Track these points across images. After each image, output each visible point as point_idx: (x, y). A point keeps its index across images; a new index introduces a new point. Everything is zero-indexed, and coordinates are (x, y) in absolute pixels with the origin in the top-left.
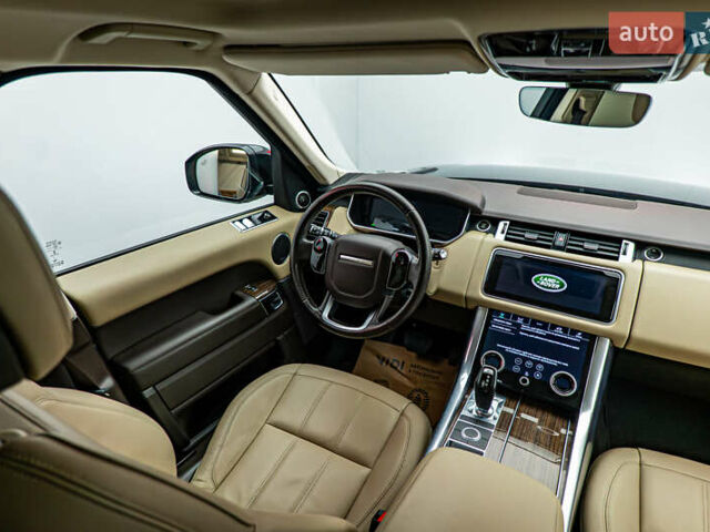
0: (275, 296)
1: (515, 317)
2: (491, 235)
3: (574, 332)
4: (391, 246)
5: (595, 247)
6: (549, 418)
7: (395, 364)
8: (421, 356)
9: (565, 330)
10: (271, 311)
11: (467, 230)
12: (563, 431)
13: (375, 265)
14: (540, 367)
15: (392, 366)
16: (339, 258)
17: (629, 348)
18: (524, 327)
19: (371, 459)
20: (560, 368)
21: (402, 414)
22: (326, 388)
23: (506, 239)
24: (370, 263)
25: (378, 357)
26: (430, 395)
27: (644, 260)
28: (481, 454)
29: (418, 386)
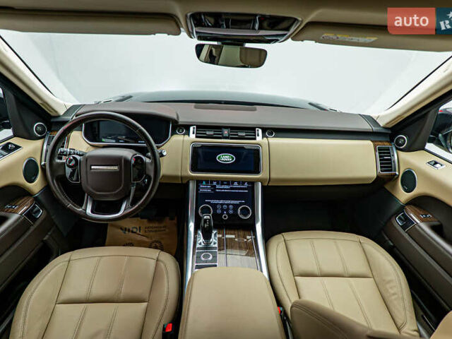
0: (34, 207)
1: (212, 182)
2: (186, 136)
3: (243, 183)
4: (128, 154)
5: (244, 134)
6: (241, 233)
7: (135, 230)
8: (150, 220)
9: (239, 183)
10: (35, 220)
11: (172, 135)
12: (248, 237)
13: (120, 168)
14: (231, 206)
15: (132, 232)
16: (91, 169)
17: (270, 185)
18: (218, 187)
19: (146, 296)
20: (241, 204)
21: (157, 260)
22: (99, 261)
23: (197, 137)
24: (116, 168)
25: (121, 229)
26: (163, 242)
27: (267, 137)
28: (216, 266)
29: (154, 239)
